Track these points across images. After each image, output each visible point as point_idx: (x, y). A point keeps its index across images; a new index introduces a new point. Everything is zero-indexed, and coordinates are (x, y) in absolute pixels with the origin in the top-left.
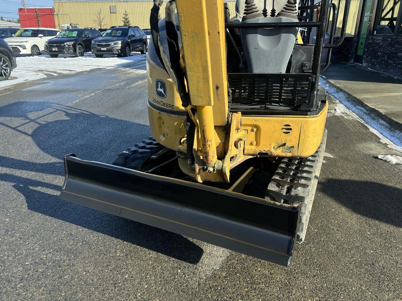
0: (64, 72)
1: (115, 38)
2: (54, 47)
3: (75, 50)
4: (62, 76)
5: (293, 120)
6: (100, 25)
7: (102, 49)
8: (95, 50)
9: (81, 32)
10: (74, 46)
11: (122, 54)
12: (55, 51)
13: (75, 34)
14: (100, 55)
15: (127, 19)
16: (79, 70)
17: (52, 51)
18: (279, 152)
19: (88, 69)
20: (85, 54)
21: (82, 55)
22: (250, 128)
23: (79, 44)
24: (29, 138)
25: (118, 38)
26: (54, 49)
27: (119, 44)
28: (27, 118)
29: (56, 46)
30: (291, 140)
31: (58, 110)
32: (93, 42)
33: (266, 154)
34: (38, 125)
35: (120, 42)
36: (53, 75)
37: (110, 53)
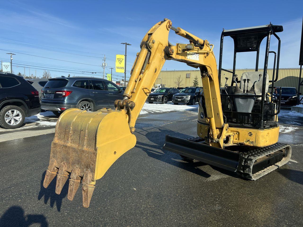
0: (157, 111)
1: (187, 94)
2: (152, 98)
3: (163, 100)
4: (155, 113)
5: (253, 131)
6: (179, 85)
7: (178, 100)
8: (174, 100)
9: (167, 90)
10: (163, 97)
11: (190, 103)
12: (152, 100)
13: (164, 91)
14: (176, 103)
15: (196, 81)
16: (164, 111)
17: (150, 100)
18: (247, 144)
19: (169, 111)
20: (168, 102)
21: (166, 103)
22: (235, 133)
23: (166, 97)
24: (145, 137)
25: (189, 94)
26: (152, 99)
27: (189, 97)
28: (143, 129)
29: (153, 97)
30: (252, 139)
31: (155, 128)
32: (173, 96)
33: (242, 144)
34: (147, 133)
35: (190, 96)
36: (151, 113)
37: (183, 102)
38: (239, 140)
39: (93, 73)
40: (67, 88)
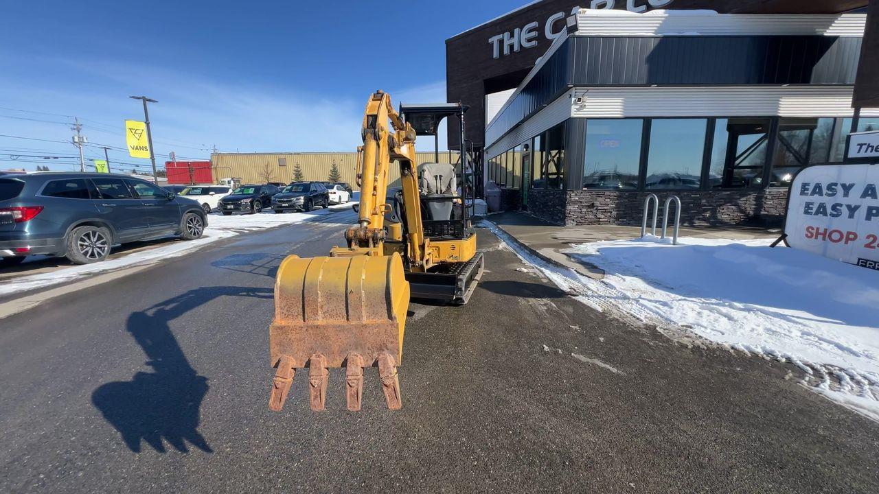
0: (254, 229)
1: (297, 194)
2: (229, 204)
3: (252, 207)
4: (252, 233)
5: (456, 243)
6: (267, 178)
7: (283, 205)
8: (276, 206)
9: (257, 189)
10: (252, 203)
11: (306, 208)
12: (231, 209)
13: (251, 191)
14: (279, 210)
15: (298, 172)
16: (268, 226)
17: (226, 209)
18: (450, 260)
19: (277, 225)
20: (263, 210)
21: (259, 211)
22: (434, 248)
23: (257, 201)
24: (269, 277)
25: (300, 193)
26: (229, 207)
27: (302, 200)
28: (253, 265)
29: (232, 204)
30: (455, 253)
31: (275, 259)
32: (273, 198)
33: (444, 262)
34: (268, 270)
35: (302, 198)
36: (244, 233)
37: (292, 209)
38: (439, 257)
39: (48, 158)
40: (23, 201)
